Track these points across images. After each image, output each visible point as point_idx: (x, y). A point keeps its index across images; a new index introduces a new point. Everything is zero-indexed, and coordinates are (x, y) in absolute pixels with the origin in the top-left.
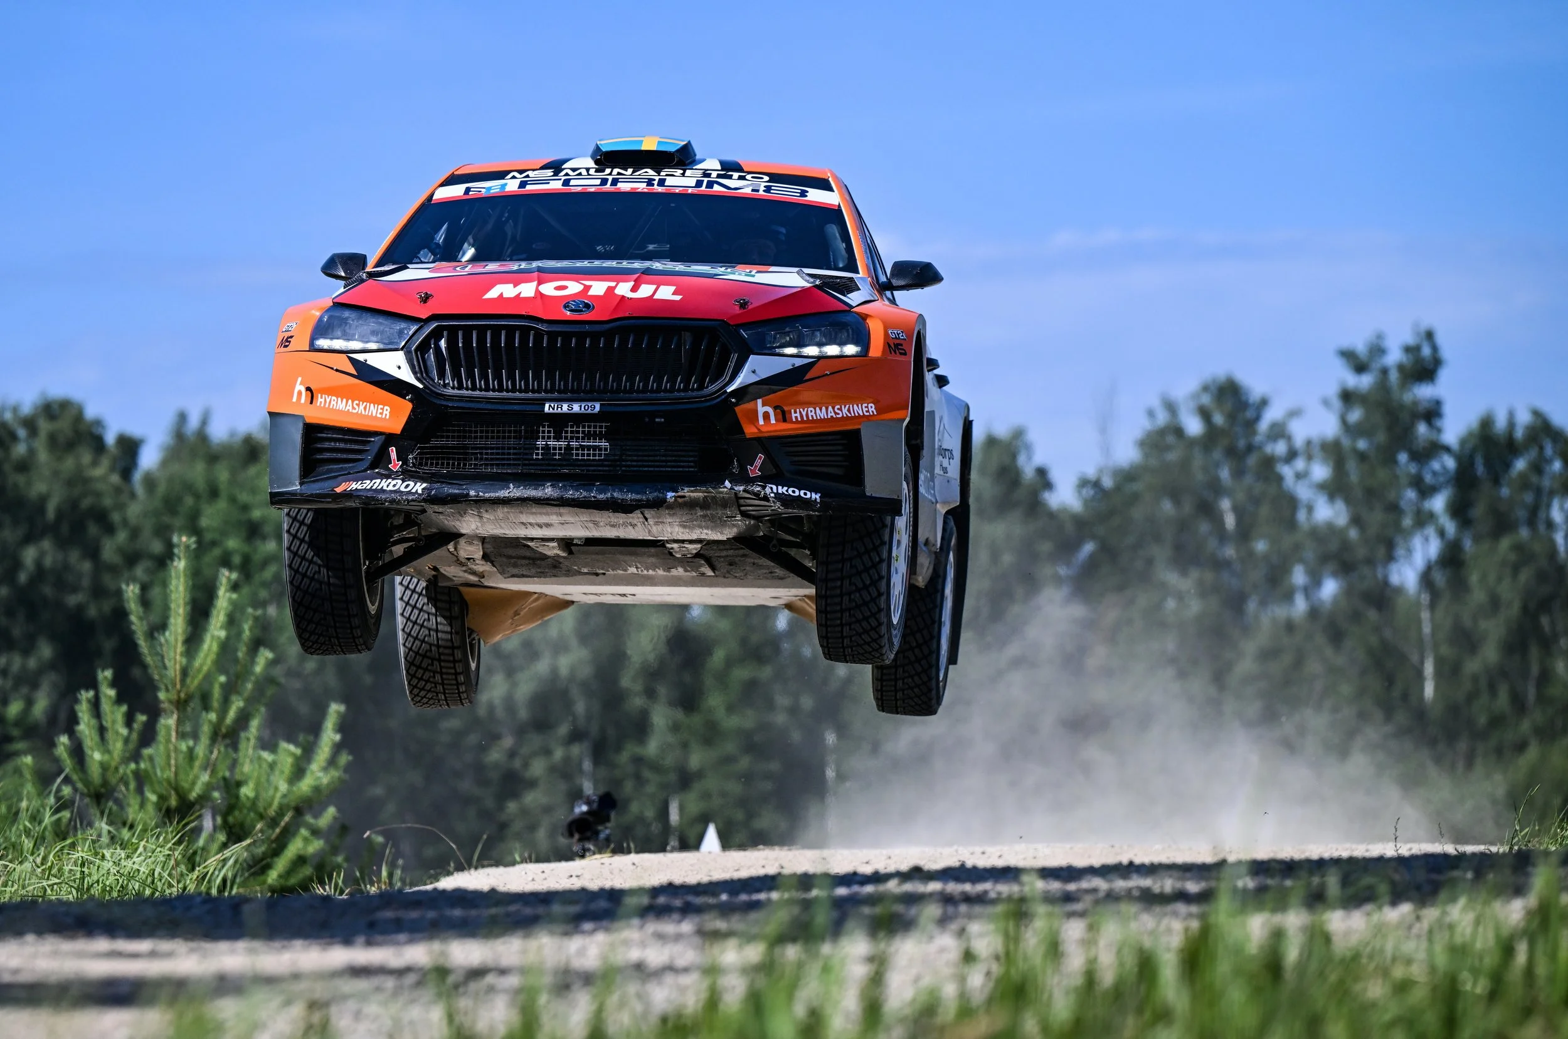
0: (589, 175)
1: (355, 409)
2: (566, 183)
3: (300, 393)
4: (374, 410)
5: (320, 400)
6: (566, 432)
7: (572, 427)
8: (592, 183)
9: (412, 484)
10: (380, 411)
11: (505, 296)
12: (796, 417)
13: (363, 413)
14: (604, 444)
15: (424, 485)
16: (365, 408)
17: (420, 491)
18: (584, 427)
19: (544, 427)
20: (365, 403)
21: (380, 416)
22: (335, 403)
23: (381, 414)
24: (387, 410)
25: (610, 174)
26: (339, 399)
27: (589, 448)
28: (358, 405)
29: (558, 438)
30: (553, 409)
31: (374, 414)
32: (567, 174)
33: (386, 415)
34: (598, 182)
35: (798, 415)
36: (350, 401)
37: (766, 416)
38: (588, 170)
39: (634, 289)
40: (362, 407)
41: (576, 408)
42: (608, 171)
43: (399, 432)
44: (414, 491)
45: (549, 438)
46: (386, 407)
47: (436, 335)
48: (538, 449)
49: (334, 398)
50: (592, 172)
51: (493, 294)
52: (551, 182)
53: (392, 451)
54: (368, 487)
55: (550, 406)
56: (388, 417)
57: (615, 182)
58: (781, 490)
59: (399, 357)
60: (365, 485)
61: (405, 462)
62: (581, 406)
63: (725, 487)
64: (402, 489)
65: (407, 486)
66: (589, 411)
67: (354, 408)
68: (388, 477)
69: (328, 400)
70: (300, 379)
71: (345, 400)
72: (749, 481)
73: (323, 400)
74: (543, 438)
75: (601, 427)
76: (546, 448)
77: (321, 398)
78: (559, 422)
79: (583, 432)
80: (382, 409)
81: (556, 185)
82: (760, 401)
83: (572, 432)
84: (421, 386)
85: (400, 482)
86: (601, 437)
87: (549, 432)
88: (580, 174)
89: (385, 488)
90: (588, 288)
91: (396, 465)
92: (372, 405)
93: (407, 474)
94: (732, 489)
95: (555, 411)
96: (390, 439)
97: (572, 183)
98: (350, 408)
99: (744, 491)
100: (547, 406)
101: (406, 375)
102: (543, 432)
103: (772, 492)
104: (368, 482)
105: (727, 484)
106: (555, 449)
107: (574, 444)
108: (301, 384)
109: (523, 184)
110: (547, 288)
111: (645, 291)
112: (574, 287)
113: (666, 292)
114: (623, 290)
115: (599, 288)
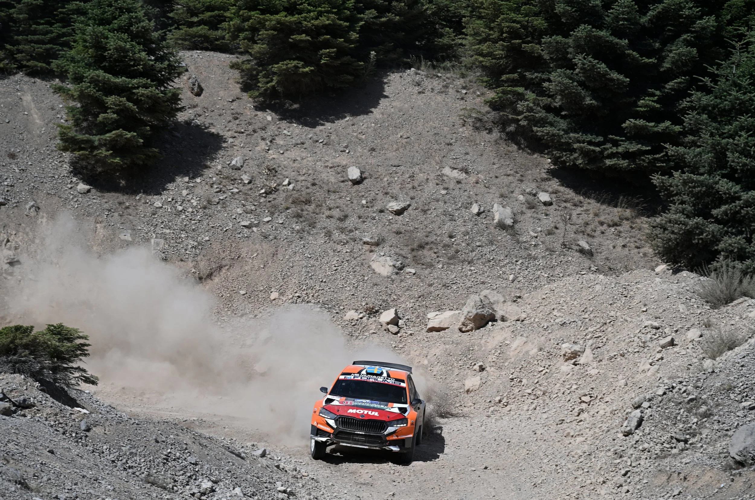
5: (319, 425)
6: (358, 436)
8: (364, 379)
10: (328, 429)
13: (325, 428)
14: (364, 439)
24: (330, 430)
32: (361, 375)
42: (368, 376)
43: (332, 433)
45: (356, 437)
47: (340, 418)
49: (321, 425)
50: (365, 376)
51: (349, 412)
57: (369, 379)
59: (333, 421)
62: (361, 432)
81: (359, 378)
84: (336, 427)
90: (364, 412)
95: (357, 433)
97: (362, 378)
100: (355, 432)
101: (334, 425)
107: (359, 438)
108: (316, 421)
109: (354, 377)
110: (358, 411)
111: (373, 413)
112: (362, 412)
113: (376, 414)
114: (370, 413)
115: (366, 412)
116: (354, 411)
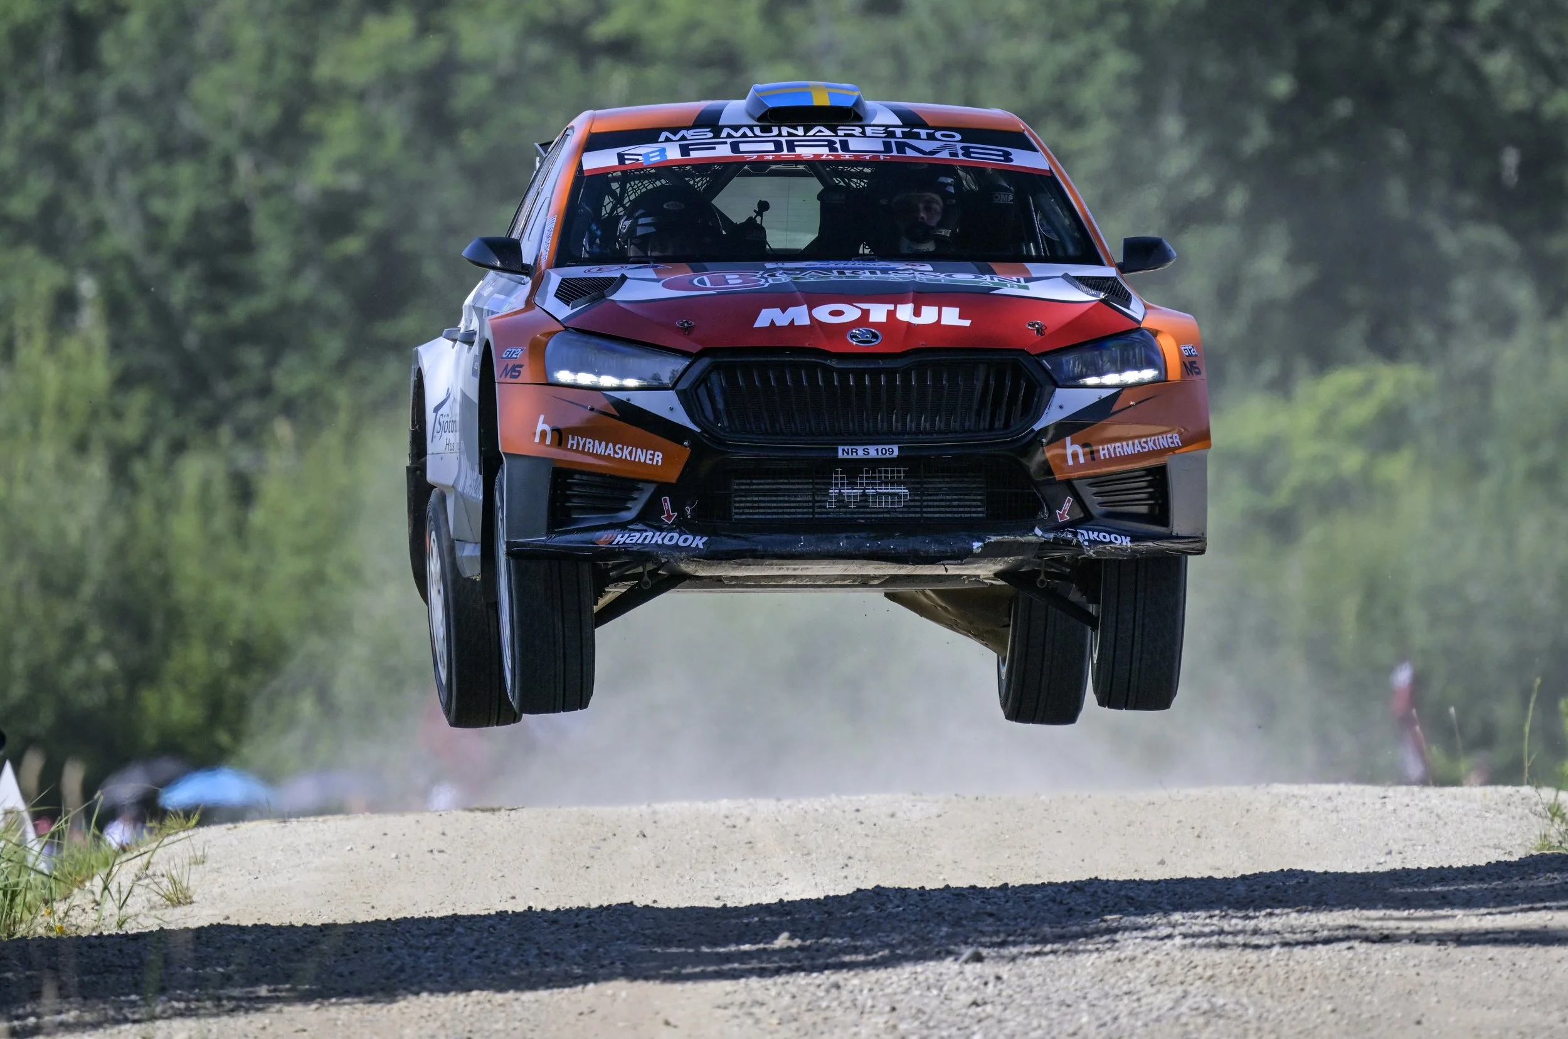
0: (756, 136)
1: (618, 454)
2: (735, 147)
3: (543, 434)
4: (641, 456)
5: (570, 442)
6: (862, 478)
7: (867, 472)
9: (691, 538)
10: (649, 456)
11: (778, 324)
12: (1104, 455)
13: (629, 458)
14: (903, 491)
15: (705, 539)
16: (630, 453)
17: (701, 546)
18: (880, 472)
19: (836, 473)
20: (630, 448)
21: (650, 462)
22: (591, 446)
23: (652, 460)
24: (659, 458)
25: (780, 135)
26: (597, 442)
27: (889, 494)
28: (622, 449)
29: (852, 485)
30: (848, 454)
31: (642, 461)
32: (729, 136)
33: (657, 461)
34: (771, 146)
35: (1106, 452)
36: (611, 445)
37: (1075, 456)
38: (751, 128)
39: (917, 313)
40: (626, 452)
41: (873, 452)
42: (775, 131)
43: (674, 481)
44: (694, 545)
45: (843, 484)
46: (657, 453)
48: (831, 497)
49: (588, 440)
50: (757, 131)
52: (716, 146)
53: (665, 501)
54: (640, 541)
55: (844, 450)
56: (660, 464)
57: (791, 147)
58: (1093, 536)
59: (671, 397)
60: (635, 539)
61: (682, 513)
62: (877, 450)
63: (1036, 535)
64: (681, 543)
65: (686, 540)
66: (887, 456)
67: (615, 452)
68: (661, 530)
69: (582, 443)
70: (542, 418)
71: (604, 444)
72: (1062, 527)
73: (575, 442)
74: (836, 484)
75: (899, 472)
76: (840, 494)
77: (573, 439)
78: (854, 470)
79: (880, 478)
80: (653, 455)
81: (723, 151)
82: (1068, 439)
83: (867, 478)
84: (699, 430)
85: (676, 535)
86: (900, 483)
87: (842, 478)
88: (744, 135)
89: (660, 542)
90: (866, 313)
91: (669, 517)
92: (639, 450)
93: (682, 525)
94: (1042, 536)
95: (850, 456)
96: (663, 488)
97: (743, 147)
98: (612, 453)
99: (1055, 538)
100: (840, 449)
101: (681, 417)
102: (836, 478)
103: (1086, 540)
104: (638, 535)
105: (1038, 531)
106: (849, 496)
107: (870, 491)
108: (544, 422)
109: (685, 150)
110: (823, 313)
111: (929, 315)
112: (851, 313)
113: (951, 317)
114: (905, 313)
115: (878, 313)
116: (800, 315)
